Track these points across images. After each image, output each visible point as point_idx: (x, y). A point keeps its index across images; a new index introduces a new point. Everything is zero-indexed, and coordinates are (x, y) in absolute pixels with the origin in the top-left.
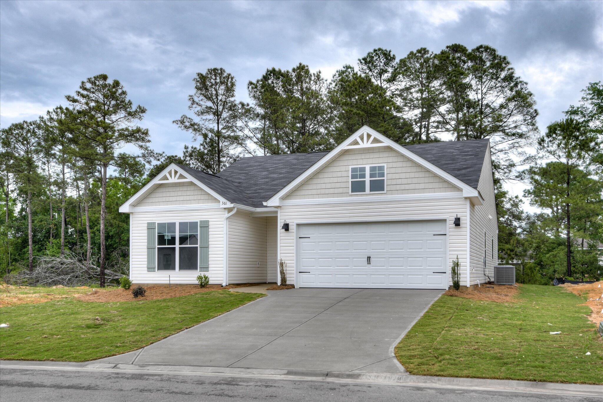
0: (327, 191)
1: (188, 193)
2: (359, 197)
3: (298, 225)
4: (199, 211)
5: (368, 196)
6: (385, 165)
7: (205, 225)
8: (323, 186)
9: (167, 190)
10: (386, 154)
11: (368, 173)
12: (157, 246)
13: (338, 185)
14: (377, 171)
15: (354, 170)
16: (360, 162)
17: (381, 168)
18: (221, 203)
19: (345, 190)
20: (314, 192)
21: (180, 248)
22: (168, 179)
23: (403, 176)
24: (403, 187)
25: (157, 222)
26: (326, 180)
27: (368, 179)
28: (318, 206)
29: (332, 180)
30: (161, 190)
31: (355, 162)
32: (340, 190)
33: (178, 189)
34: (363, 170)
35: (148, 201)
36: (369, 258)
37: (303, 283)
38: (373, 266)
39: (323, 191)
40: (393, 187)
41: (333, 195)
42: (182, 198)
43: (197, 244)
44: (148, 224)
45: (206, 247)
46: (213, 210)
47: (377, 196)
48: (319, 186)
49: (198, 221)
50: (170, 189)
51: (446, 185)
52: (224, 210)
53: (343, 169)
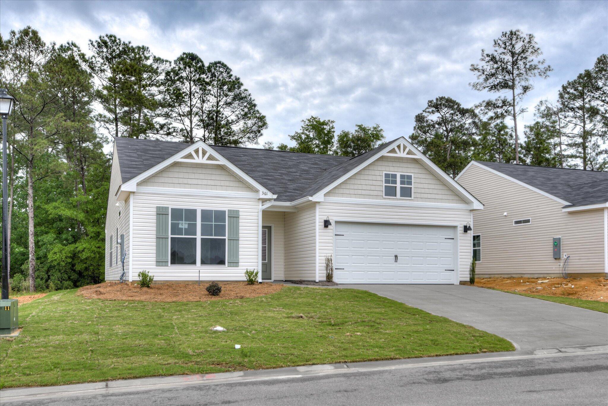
0: (364, 192)
1: (213, 177)
2: (390, 201)
3: (337, 222)
4: (227, 199)
5: (398, 200)
6: (412, 175)
7: (235, 216)
8: (360, 187)
9: (185, 170)
10: (413, 166)
11: (398, 180)
12: (170, 236)
13: (373, 188)
14: (406, 179)
15: (387, 175)
16: (392, 169)
17: (410, 177)
18: (261, 193)
19: (380, 193)
20: (352, 192)
21: (202, 239)
22: (193, 158)
23: (426, 186)
24: (426, 196)
25: (170, 207)
26: (363, 182)
27: (398, 185)
28: (353, 206)
29: (367, 182)
30: (177, 169)
31: (387, 168)
32: (375, 193)
33: (200, 171)
34: (395, 176)
35: (157, 180)
36: (396, 257)
37: (338, 279)
38: (399, 264)
39: (360, 192)
40: (419, 195)
41: (369, 196)
42: (205, 182)
43: (225, 236)
44: (158, 208)
45: (235, 240)
46: (246, 199)
47: (406, 202)
48: (356, 187)
49: (226, 210)
50: (189, 170)
51: (457, 198)
52: (257, 201)
53: (377, 173)
